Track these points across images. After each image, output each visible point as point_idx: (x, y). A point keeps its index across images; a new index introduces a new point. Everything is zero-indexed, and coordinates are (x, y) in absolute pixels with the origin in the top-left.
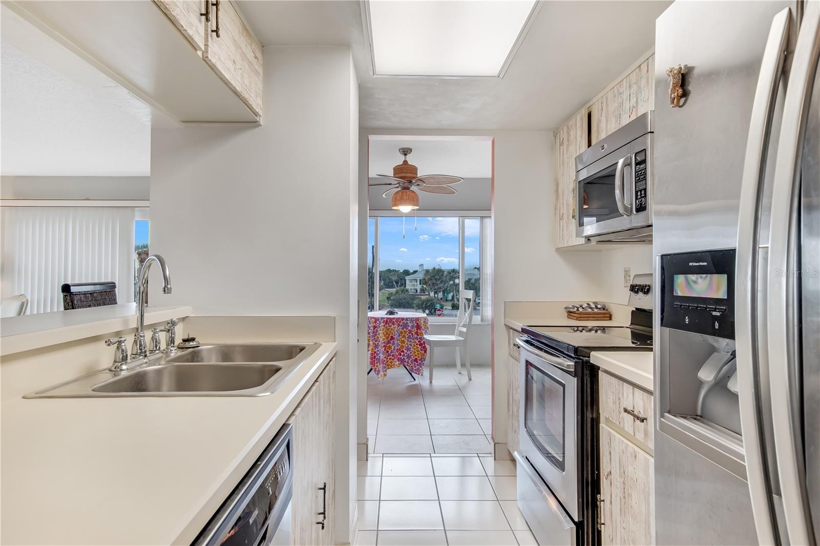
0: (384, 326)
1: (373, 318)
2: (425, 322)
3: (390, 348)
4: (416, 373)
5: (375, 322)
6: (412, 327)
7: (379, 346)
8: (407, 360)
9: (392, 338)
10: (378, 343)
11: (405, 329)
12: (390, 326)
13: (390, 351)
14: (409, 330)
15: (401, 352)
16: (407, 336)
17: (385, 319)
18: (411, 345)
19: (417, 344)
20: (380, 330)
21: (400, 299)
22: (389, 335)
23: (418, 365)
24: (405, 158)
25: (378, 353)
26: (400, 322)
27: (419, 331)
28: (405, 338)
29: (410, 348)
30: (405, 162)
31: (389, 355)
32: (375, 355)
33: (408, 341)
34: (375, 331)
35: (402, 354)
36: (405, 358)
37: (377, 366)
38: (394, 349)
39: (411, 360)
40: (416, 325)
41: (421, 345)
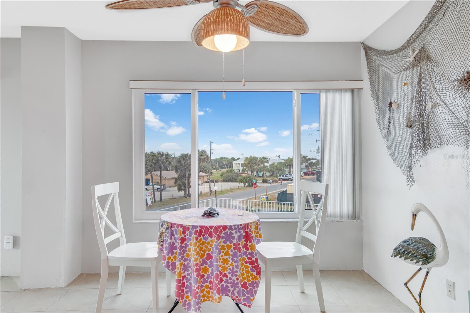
0: (197, 239)
1: (181, 226)
2: (256, 228)
3: (206, 270)
4: (245, 305)
5: (184, 233)
6: (239, 238)
7: (190, 267)
8: (232, 289)
9: (209, 257)
10: (188, 264)
11: (228, 243)
12: (206, 239)
13: (206, 276)
14: (234, 244)
15: (223, 276)
16: (231, 253)
17: (199, 229)
18: (237, 267)
19: (246, 262)
20: (191, 245)
22: (204, 251)
23: (247, 293)
25: (189, 277)
26: (221, 232)
27: (248, 243)
28: (229, 255)
29: (237, 272)
31: (206, 282)
32: (185, 280)
33: (233, 260)
34: (183, 245)
35: (224, 279)
36: (230, 285)
37: (187, 297)
38: (212, 273)
39: (237, 289)
40: (244, 234)
41: (252, 263)
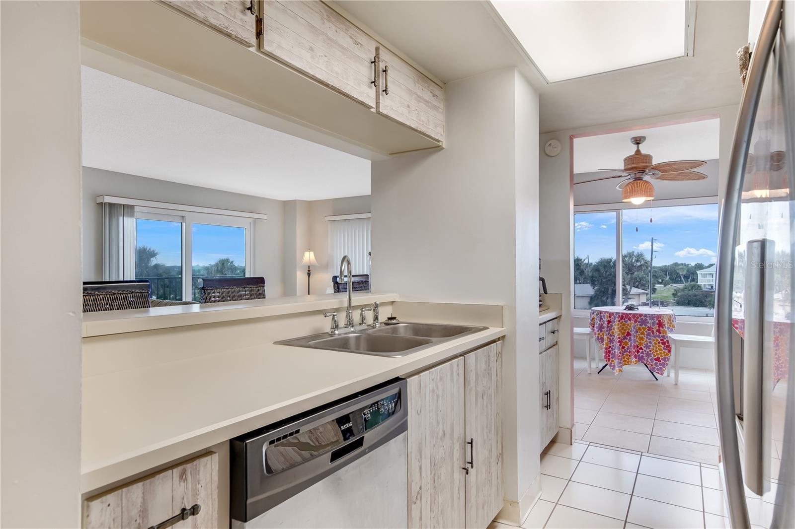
0: (619, 321)
1: (608, 312)
2: (669, 320)
3: (626, 343)
4: (658, 373)
5: (610, 317)
6: (653, 324)
7: (614, 341)
8: (646, 358)
9: (629, 334)
10: (613, 338)
11: (643, 326)
12: (626, 322)
13: (626, 347)
14: (648, 327)
15: (640, 349)
16: (646, 333)
17: (621, 315)
18: (650, 343)
19: (659, 343)
20: (615, 325)
21: (689, 296)
22: (625, 330)
23: (660, 364)
24: (638, 147)
25: (614, 348)
26: (638, 318)
27: (661, 328)
28: (644, 334)
29: (650, 346)
30: (638, 152)
31: (626, 351)
32: (610, 349)
33: (647, 338)
34: (609, 325)
35: (641, 351)
36: (645, 355)
37: (613, 361)
38: (631, 346)
39: (650, 358)
40: (657, 322)
41: (664, 343)
